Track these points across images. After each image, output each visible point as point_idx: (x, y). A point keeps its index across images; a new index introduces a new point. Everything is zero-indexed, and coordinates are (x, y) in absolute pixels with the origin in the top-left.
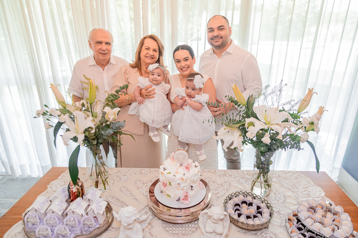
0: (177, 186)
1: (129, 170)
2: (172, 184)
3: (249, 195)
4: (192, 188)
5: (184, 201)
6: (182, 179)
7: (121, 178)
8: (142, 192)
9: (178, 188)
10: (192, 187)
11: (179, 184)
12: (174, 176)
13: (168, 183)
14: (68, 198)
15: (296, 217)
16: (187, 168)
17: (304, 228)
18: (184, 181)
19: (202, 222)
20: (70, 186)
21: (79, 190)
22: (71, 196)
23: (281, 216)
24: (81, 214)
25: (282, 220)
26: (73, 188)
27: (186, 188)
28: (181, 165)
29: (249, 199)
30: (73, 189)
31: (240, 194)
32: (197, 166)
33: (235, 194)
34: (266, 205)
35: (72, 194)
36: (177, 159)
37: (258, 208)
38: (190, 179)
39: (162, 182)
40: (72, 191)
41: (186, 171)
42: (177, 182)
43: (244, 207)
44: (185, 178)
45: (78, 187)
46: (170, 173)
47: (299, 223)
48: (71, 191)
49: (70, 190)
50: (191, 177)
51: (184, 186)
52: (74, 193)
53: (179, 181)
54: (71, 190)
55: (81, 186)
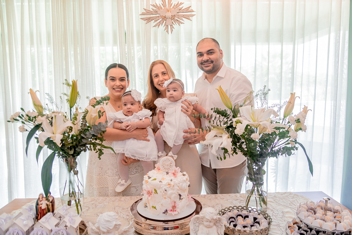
0: (164, 193)
1: (106, 199)
2: (158, 191)
3: (244, 209)
4: (180, 197)
5: (172, 212)
6: (169, 184)
7: (97, 205)
8: (122, 216)
9: (165, 197)
10: (180, 195)
11: (166, 190)
12: (160, 182)
13: (154, 191)
14: (35, 217)
15: (297, 224)
16: (174, 174)
17: (307, 233)
18: (171, 188)
19: (194, 230)
20: (39, 201)
21: (49, 207)
22: (38, 215)
23: (281, 228)
24: (50, 229)
25: (283, 231)
26: (41, 204)
27: (174, 195)
28: (167, 173)
29: (244, 213)
30: (43, 205)
31: (234, 209)
32: (185, 175)
33: (229, 209)
34: (264, 217)
35: (40, 212)
36: (163, 166)
37: (255, 219)
38: (178, 185)
39: (147, 190)
40: (41, 208)
41: (173, 178)
42: (163, 189)
43: (240, 219)
44: (172, 183)
45: (48, 203)
46: (155, 179)
47: (301, 229)
48: (39, 208)
49: (38, 206)
50: (179, 183)
51: (172, 194)
52: (43, 210)
53: (165, 187)
54: (40, 206)
55: (51, 202)
